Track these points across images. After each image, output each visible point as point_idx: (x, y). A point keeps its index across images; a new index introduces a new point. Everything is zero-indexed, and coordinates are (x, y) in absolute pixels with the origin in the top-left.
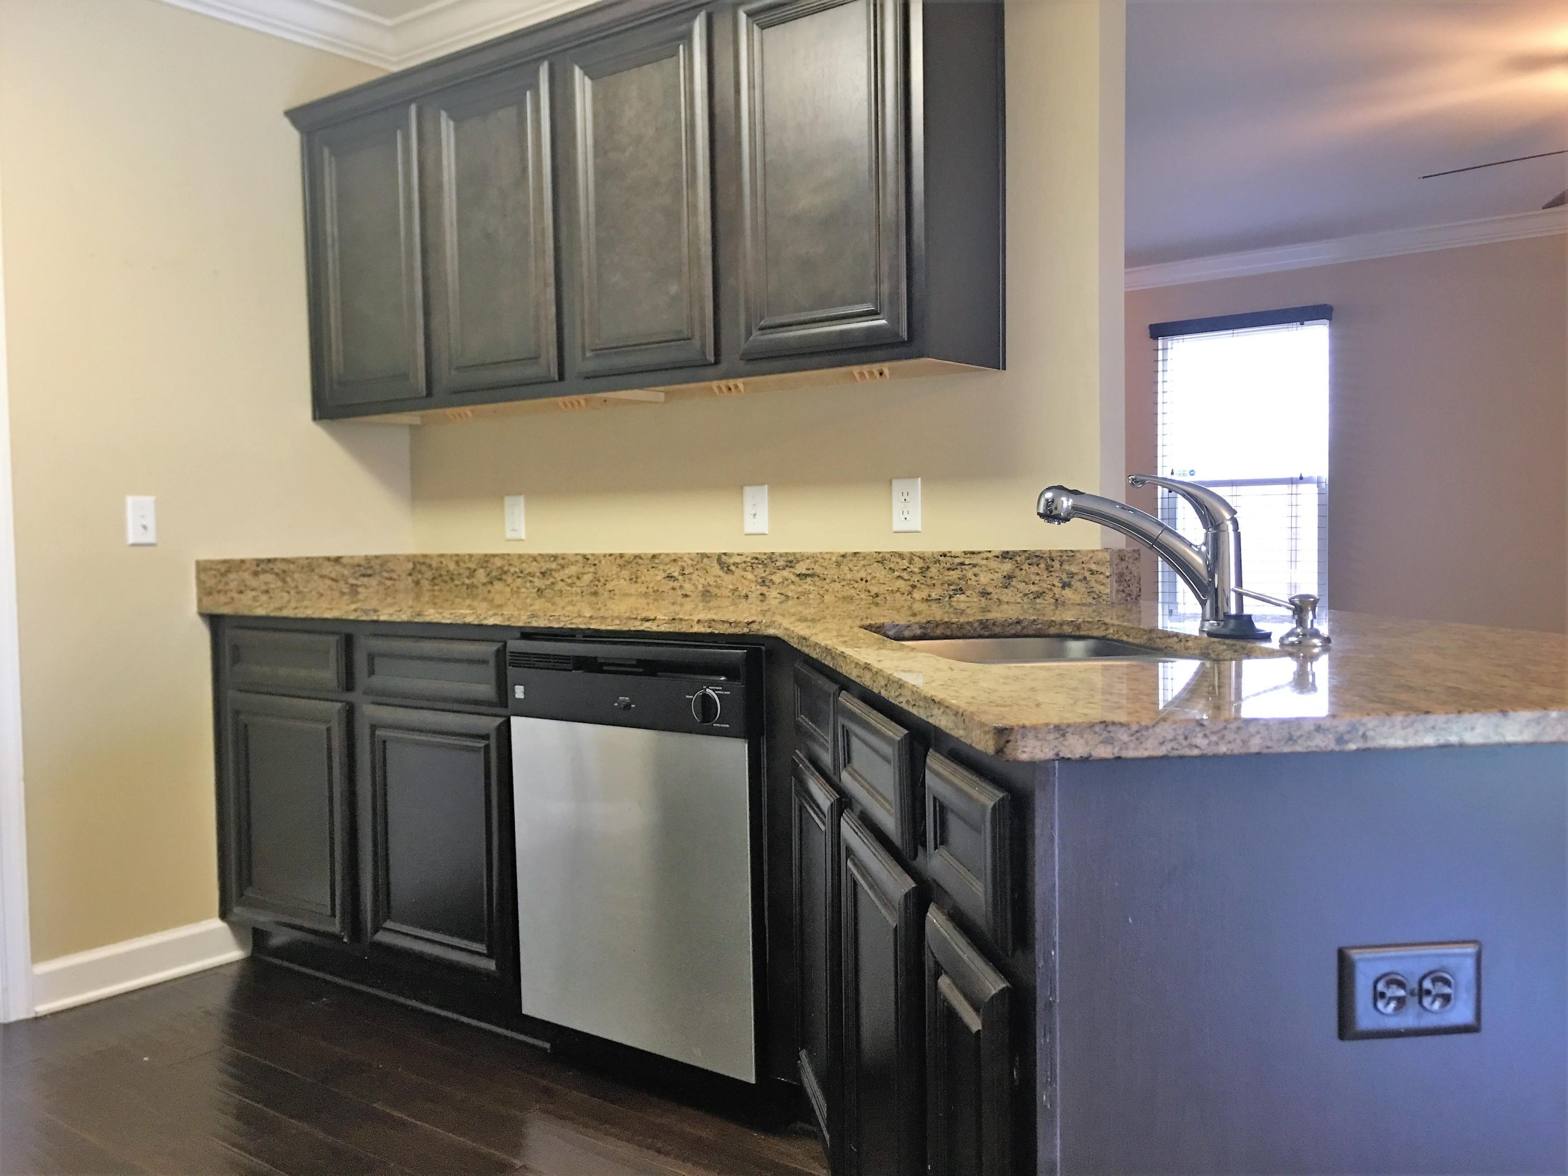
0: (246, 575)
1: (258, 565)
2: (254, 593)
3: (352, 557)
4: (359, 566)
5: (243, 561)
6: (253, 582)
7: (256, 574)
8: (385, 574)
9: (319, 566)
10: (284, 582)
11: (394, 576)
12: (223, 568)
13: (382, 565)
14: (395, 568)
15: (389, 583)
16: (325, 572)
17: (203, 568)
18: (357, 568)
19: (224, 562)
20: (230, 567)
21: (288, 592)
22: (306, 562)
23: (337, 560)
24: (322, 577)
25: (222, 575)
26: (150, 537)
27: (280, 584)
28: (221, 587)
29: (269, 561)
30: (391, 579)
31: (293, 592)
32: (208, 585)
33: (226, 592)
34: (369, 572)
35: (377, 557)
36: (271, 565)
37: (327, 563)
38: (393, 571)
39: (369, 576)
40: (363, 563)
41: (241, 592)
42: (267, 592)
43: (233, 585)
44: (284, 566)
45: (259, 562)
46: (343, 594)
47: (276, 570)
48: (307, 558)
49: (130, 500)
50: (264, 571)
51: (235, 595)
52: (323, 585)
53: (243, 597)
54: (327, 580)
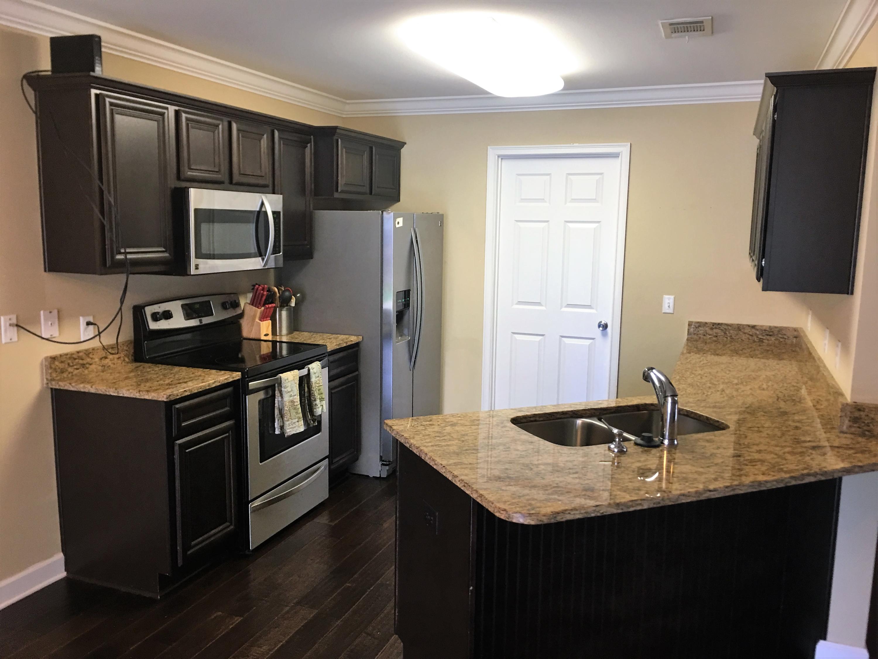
1: (713, 326)
2: (710, 336)
3: (761, 326)
4: (765, 330)
5: (706, 323)
6: (710, 332)
7: (712, 329)
8: (780, 336)
9: (744, 328)
10: (725, 333)
11: (785, 337)
12: (697, 325)
13: (779, 331)
14: (786, 333)
15: (781, 340)
16: (746, 331)
18: (764, 331)
19: (698, 322)
20: (700, 325)
21: (727, 338)
23: (753, 327)
24: (745, 333)
25: (697, 328)
26: (671, 311)
27: (723, 334)
28: (695, 332)
29: (719, 324)
30: (783, 338)
31: (729, 338)
32: (690, 331)
33: (698, 334)
34: (771, 333)
35: (776, 327)
36: (719, 326)
37: (748, 327)
38: (785, 335)
39: (770, 335)
40: (768, 329)
41: (704, 335)
42: (717, 336)
43: (701, 332)
44: (726, 327)
45: (714, 324)
46: (754, 341)
47: (721, 328)
48: (738, 325)
49: (666, 297)
50: (716, 328)
51: (702, 336)
52: (744, 337)
53: (705, 337)
54: (747, 335)
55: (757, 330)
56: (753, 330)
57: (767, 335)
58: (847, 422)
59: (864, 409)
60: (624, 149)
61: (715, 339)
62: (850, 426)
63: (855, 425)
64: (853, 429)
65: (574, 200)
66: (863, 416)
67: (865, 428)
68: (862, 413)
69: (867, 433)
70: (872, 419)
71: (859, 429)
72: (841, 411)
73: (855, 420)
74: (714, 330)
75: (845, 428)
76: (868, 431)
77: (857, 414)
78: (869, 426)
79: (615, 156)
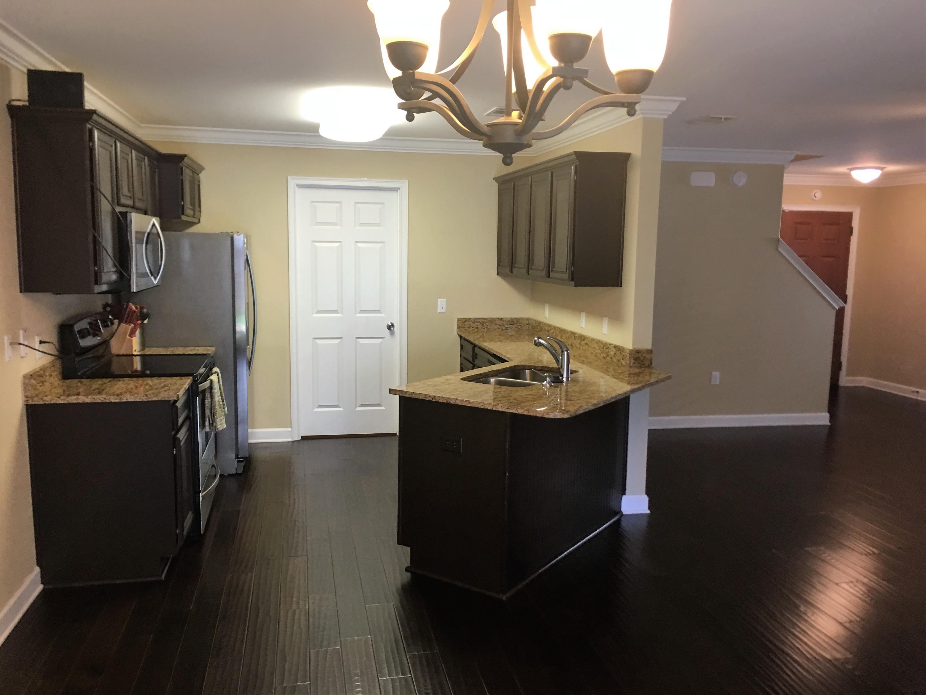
0: (471, 323)
2: (473, 328)
3: (506, 318)
4: (509, 321)
5: (470, 319)
6: (473, 325)
7: (474, 322)
8: (518, 324)
9: (495, 321)
10: (483, 325)
11: (521, 325)
12: (464, 320)
13: (517, 321)
15: (519, 327)
16: (496, 323)
17: (459, 320)
19: (464, 319)
20: (466, 320)
21: (484, 328)
22: (490, 319)
23: (501, 319)
24: (496, 324)
25: (463, 323)
26: (444, 311)
27: (481, 326)
28: (463, 326)
29: (478, 319)
30: (520, 325)
31: (485, 329)
32: (459, 325)
33: (464, 327)
34: (512, 323)
35: (515, 318)
37: (497, 320)
38: (521, 323)
39: (512, 324)
40: (510, 320)
41: (469, 328)
42: (477, 328)
43: (467, 325)
44: (483, 320)
45: (475, 319)
46: (502, 330)
47: (481, 322)
48: (491, 318)
49: (439, 300)
50: (477, 322)
51: (467, 329)
52: (496, 327)
53: (469, 329)
54: (497, 325)
55: (503, 321)
56: (501, 321)
57: (511, 324)
58: (632, 361)
59: (641, 352)
60: (404, 185)
61: (476, 330)
62: (634, 363)
63: (637, 362)
64: (636, 365)
65: (362, 224)
66: (640, 357)
67: (642, 363)
68: (640, 355)
69: (642, 366)
70: (645, 357)
71: (638, 364)
72: (629, 355)
73: (636, 359)
74: (476, 324)
75: (631, 364)
76: (643, 365)
77: (637, 355)
78: (643, 362)
79: (396, 190)
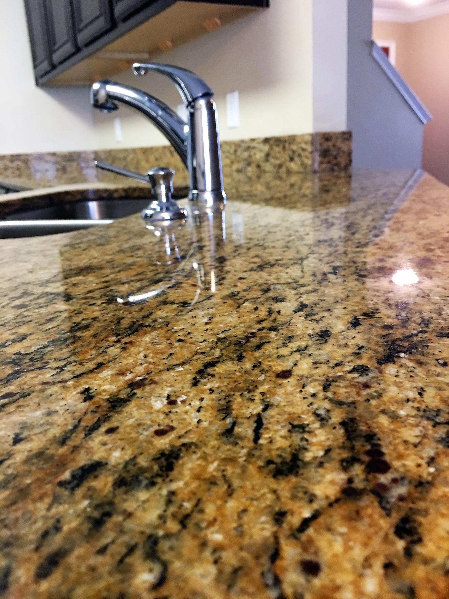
24: (46, 162)
40: (68, 155)
55: (59, 157)
56: (55, 158)
57: (69, 161)
59: (331, 137)
62: (321, 163)
63: (325, 160)
67: (334, 162)
68: (330, 144)
70: (338, 149)
71: (327, 165)
73: (325, 153)
74: (15, 163)
75: (316, 166)
76: (336, 166)
77: (326, 145)
78: (336, 159)
